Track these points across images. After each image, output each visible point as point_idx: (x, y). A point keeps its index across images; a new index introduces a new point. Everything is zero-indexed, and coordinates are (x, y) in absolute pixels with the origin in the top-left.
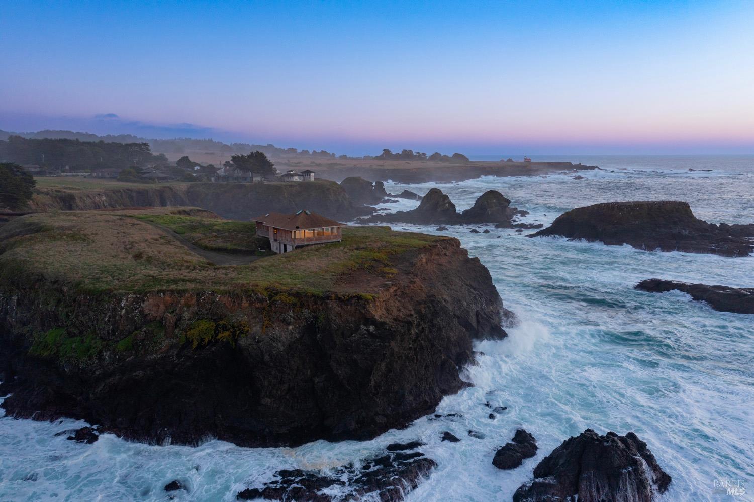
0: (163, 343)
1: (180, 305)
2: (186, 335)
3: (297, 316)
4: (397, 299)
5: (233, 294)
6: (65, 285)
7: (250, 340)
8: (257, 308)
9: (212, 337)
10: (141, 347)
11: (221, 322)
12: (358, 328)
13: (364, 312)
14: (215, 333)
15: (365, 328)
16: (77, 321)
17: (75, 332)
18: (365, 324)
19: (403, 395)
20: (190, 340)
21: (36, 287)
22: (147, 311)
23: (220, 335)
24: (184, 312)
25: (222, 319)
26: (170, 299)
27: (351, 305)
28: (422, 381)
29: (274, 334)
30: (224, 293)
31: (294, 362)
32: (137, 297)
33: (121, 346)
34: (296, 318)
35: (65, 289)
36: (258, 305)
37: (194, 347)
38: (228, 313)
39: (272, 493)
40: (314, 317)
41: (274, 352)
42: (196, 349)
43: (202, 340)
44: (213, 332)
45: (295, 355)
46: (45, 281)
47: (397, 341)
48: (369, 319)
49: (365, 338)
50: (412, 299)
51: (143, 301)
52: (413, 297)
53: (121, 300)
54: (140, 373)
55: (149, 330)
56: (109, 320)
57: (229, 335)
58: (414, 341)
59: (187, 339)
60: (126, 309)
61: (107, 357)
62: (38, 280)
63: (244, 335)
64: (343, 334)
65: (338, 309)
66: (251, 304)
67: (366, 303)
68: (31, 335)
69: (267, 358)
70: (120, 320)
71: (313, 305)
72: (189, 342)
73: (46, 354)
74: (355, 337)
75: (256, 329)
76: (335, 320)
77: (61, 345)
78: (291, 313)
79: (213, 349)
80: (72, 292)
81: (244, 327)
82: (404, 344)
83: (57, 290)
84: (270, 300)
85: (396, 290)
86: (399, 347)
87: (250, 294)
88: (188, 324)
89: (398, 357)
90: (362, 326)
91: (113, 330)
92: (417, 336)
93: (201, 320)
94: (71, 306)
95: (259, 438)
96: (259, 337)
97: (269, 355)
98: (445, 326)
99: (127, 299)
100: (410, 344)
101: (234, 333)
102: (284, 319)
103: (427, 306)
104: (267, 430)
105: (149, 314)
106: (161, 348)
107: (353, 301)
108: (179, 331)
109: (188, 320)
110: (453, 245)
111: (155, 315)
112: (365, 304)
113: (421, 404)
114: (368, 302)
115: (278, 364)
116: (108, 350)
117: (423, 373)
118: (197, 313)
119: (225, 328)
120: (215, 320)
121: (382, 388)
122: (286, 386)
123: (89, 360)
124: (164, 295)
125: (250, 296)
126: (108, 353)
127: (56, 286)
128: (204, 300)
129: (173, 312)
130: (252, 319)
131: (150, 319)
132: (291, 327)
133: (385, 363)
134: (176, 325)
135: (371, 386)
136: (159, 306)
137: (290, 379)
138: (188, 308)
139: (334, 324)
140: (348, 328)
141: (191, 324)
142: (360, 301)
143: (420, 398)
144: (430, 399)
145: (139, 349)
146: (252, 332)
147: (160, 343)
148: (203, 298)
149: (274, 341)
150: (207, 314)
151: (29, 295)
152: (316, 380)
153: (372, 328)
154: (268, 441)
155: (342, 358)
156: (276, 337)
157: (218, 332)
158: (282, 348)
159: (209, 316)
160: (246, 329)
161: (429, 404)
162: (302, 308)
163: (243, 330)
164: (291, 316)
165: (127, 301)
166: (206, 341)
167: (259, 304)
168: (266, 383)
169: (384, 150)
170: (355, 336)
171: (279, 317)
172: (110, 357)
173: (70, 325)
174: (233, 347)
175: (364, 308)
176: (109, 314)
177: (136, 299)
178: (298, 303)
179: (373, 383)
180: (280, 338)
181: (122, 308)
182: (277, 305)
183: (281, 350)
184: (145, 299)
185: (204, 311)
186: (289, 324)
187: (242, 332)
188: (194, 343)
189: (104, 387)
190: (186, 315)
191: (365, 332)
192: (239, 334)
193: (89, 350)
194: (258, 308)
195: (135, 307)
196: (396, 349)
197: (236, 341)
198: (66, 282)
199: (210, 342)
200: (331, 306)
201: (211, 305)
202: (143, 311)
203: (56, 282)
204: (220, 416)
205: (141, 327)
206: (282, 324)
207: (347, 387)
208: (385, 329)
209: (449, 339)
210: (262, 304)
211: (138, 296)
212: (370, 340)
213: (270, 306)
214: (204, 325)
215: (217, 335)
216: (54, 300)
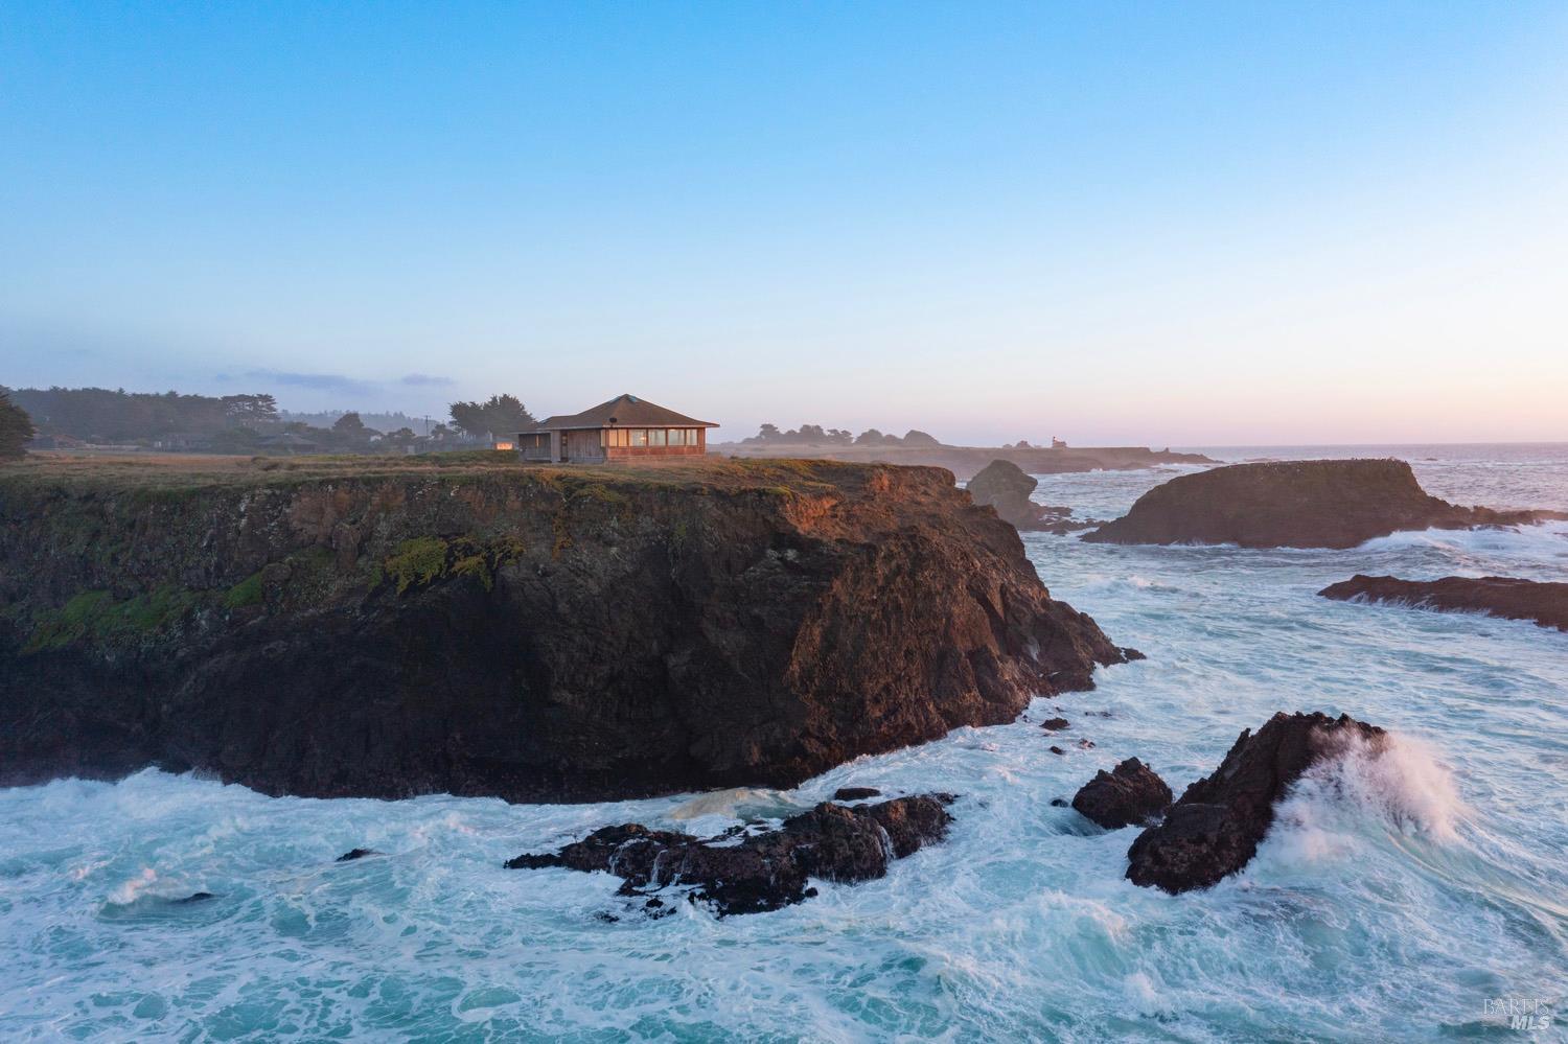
0: (331, 586)
1: (369, 508)
2: (384, 569)
3: (627, 528)
4: (837, 523)
5: (486, 483)
6: (110, 500)
7: (525, 571)
8: (539, 513)
9: (441, 570)
10: (282, 595)
11: (460, 540)
12: (761, 553)
13: (772, 520)
14: (447, 561)
15: (776, 554)
16: (136, 563)
17: (131, 587)
18: (774, 548)
19: (862, 703)
20: (392, 577)
21: (45, 513)
22: (295, 524)
23: (458, 565)
24: (378, 521)
25: (464, 534)
26: (347, 497)
27: (745, 505)
28: (900, 680)
29: (578, 561)
30: (467, 482)
31: (623, 620)
32: (274, 494)
33: (237, 594)
34: (625, 532)
35: (112, 507)
36: (543, 506)
37: (402, 590)
38: (477, 521)
39: (585, 852)
40: (665, 533)
41: (580, 597)
42: (405, 594)
43: (418, 576)
44: (442, 560)
45: (624, 606)
46: (65, 500)
47: (846, 580)
48: (784, 534)
49: (776, 573)
50: (868, 528)
51: (288, 503)
52: (871, 524)
53: (239, 500)
54: (279, 645)
55: (299, 562)
56: (209, 546)
57: (479, 563)
58: (882, 590)
59: (386, 575)
60: (250, 518)
61: (203, 622)
62: (49, 499)
63: (512, 561)
64: (728, 565)
65: (716, 513)
66: (526, 503)
67: (778, 502)
68: (28, 620)
69: (563, 607)
70: (236, 540)
71: (661, 509)
72: (389, 581)
73: (61, 642)
74: (756, 571)
75: (539, 550)
76: (711, 533)
77: (98, 619)
78: (614, 523)
79: (444, 590)
80: (125, 511)
81: (512, 546)
82: (860, 590)
83: (90, 512)
84: (567, 497)
85: (836, 506)
86: (851, 595)
87: (525, 483)
88: (386, 547)
89: (850, 618)
90: (770, 552)
91: (219, 567)
92: (889, 580)
93: (416, 538)
94: (123, 540)
95: (545, 780)
96: (546, 564)
97: (569, 602)
98: (940, 591)
99: (253, 498)
100: (873, 593)
101: (489, 560)
102: (599, 536)
103: (902, 544)
104: (564, 761)
105: (301, 530)
106: (324, 596)
107: (749, 498)
108: (368, 561)
109: (387, 540)
110: (940, 481)
111: (314, 532)
112: (775, 505)
113: (900, 730)
114: (782, 502)
115: (587, 621)
116: (207, 606)
117: (902, 664)
118: (407, 525)
119: (469, 551)
120: (445, 537)
121: (816, 680)
122: (606, 668)
123: (163, 632)
124: (335, 487)
125: (525, 487)
126: (206, 612)
127: (90, 504)
128: (423, 495)
129: (354, 523)
130: (530, 531)
131: (303, 541)
132: (614, 550)
133: (820, 629)
134: (361, 550)
135: (793, 672)
136: (321, 511)
137: (613, 656)
138: (388, 512)
139: (711, 541)
140: (740, 553)
141: (394, 547)
142: (764, 498)
143: (896, 718)
144: (919, 722)
145: (278, 601)
146: (530, 556)
147: (325, 587)
148: (421, 492)
149: (579, 576)
150: (429, 525)
151: (27, 532)
152: (672, 661)
153: (791, 554)
154: (566, 787)
155: (728, 614)
156: (582, 567)
157: (455, 560)
158: (596, 590)
159: (435, 529)
160: (517, 548)
161: (916, 732)
162: (637, 513)
163: (509, 552)
164: (614, 529)
165: (252, 500)
166: (428, 577)
167: (543, 503)
168: (563, 658)
169: (763, 426)
170: (754, 571)
171: (587, 531)
172: (210, 620)
173: (120, 575)
174: (488, 590)
175: (774, 512)
176: (210, 532)
177: (273, 498)
178: (630, 504)
179: (795, 668)
180: (591, 569)
181: (242, 516)
182: (583, 507)
183: (594, 593)
184: (294, 496)
185: (421, 519)
186: (610, 544)
187: (507, 556)
188: (401, 581)
189: (195, 681)
190: (383, 528)
191: (777, 562)
192: (500, 559)
193: (162, 615)
194: (543, 511)
195: (269, 515)
196: (845, 599)
197: (494, 574)
198: (113, 494)
199: (435, 579)
200: (700, 505)
201: (438, 507)
202: (287, 523)
203: (90, 497)
204: (458, 737)
205: (280, 558)
206: (595, 545)
207: (741, 673)
208: (822, 554)
209: (949, 616)
210: (552, 504)
211: (278, 492)
212: (788, 578)
213: (568, 509)
214: (423, 546)
215: (451, 565)
216: (84, 532)
